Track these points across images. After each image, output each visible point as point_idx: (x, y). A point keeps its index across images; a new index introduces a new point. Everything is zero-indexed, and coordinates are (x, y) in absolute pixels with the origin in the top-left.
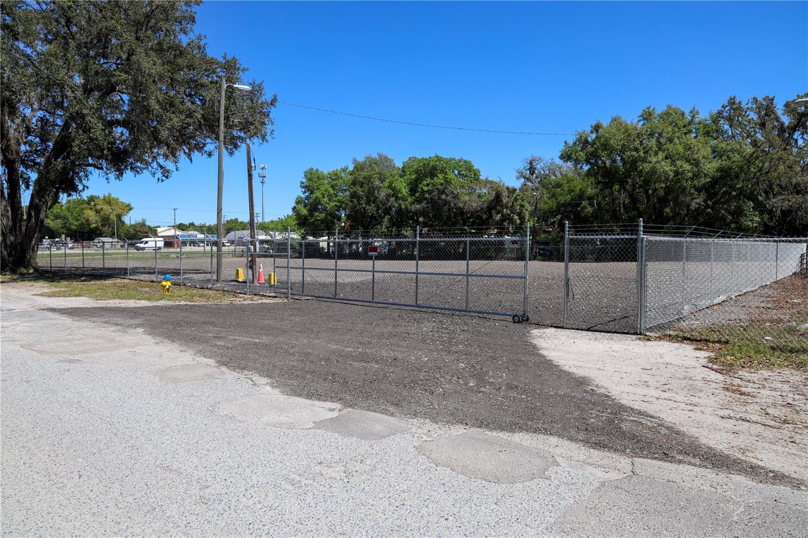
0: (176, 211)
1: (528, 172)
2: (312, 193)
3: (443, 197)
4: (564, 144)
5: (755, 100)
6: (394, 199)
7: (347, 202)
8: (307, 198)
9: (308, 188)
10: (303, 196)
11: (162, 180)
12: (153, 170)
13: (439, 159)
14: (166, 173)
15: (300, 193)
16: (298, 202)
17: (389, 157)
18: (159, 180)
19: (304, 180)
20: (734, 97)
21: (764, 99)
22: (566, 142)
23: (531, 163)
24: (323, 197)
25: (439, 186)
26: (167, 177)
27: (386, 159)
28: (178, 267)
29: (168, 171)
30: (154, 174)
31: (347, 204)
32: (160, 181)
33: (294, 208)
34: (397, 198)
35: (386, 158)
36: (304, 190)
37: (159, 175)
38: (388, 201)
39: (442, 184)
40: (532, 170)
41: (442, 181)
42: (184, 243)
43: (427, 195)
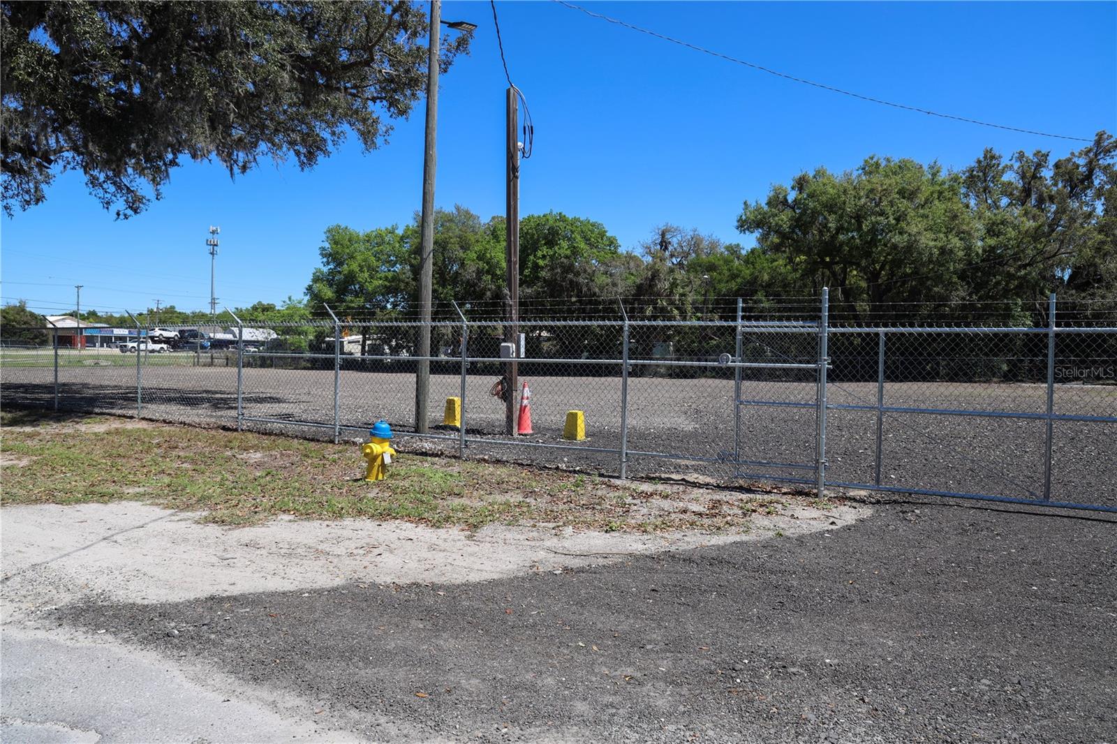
0: (81, 289)
1: (659, 247)
2: (340, 264)
3: (570, 276)
4: (743, 206)
5: (1021, 156)
6: (489, 277)
7: (407, 280)
8: (331, 272)
9: (333, 257)
10: (325, 269)
11: (125, 215)
12: (107, 195)
13: (562, 218)
14: (135, 204)
15: (320, 264)
16: (316, 279)
17: (473, 212)
18: (118, 214)
19: (327, 245)
20: (991, 150)
21: (1035, 155)
22: (745, 203)
23: (663, 235)
24: (361, 271)
25: (565, 261)
26: (136, 211)
27: (468, 215)
28: (132, 383)
29: (140, 199)
30: (108, 203)
31: (407, 283)
32: (122, 217)
33: (310, 288)
34: (494, 275)
35: (467, 212)
36: (325, 260)
37: (120, 204)
38: (480, 279)
39: (567, 257)
40: (664, 244)
41: (568, 252)
42: (90, 341)
43: (543, 274)
